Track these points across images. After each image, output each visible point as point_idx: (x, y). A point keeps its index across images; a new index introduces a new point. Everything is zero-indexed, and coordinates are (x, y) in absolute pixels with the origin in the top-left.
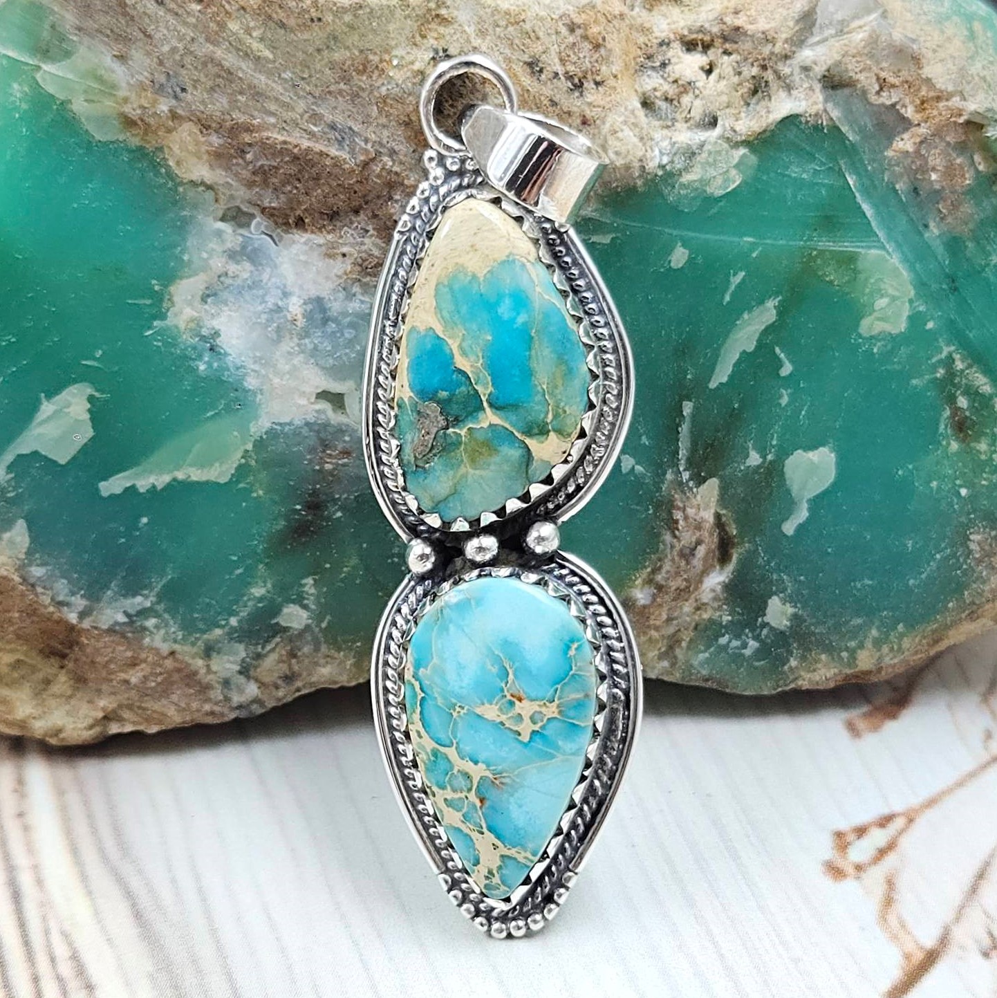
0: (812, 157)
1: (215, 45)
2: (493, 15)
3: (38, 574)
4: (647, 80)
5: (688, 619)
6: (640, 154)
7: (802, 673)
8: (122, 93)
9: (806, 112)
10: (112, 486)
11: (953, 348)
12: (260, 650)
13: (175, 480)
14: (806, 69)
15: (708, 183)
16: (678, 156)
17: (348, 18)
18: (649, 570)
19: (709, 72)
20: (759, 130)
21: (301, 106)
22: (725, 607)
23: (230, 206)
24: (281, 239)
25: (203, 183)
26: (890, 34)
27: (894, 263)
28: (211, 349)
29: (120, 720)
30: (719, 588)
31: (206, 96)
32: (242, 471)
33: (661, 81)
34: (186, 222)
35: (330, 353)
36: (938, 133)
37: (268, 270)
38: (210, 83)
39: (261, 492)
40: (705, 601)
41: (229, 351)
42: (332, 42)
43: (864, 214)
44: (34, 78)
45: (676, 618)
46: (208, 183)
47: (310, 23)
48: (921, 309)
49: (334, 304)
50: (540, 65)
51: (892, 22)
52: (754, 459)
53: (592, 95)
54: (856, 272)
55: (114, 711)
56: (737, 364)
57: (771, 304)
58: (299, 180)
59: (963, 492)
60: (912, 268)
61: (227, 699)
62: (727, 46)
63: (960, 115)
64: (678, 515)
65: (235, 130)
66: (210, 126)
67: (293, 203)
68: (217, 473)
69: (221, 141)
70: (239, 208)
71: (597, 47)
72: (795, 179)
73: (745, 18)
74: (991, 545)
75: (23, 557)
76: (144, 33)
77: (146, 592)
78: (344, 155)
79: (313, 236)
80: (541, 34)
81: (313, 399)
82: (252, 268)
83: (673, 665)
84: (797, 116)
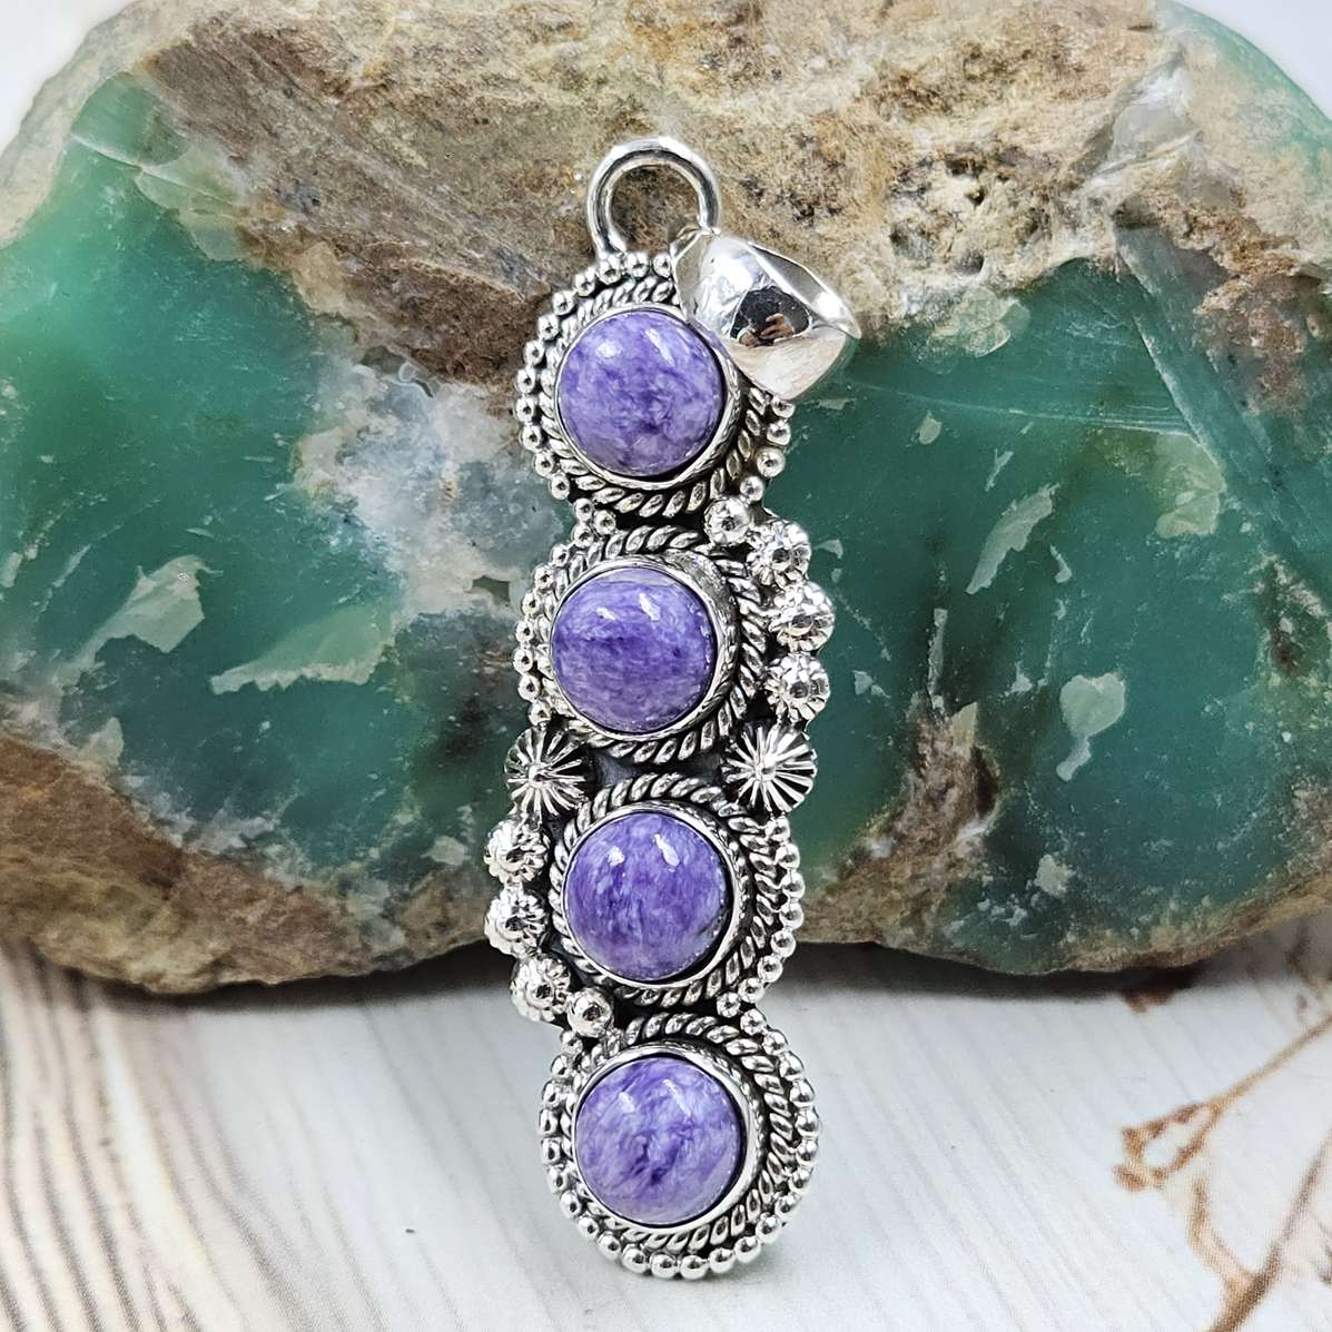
0: (1100, 314)
1: (355, 148)
2: (702, 123)
3: (134, 786)
4: (900, 208)
5: (939, 877)
6: (884, 300)
7: (1082, 952)
8: (239, 204)
9: (1094, 256)
10: (228, 682)
11: (1274, 558)
12: (407, 889)
13: (302, 677)
14: (1095, 202)
15: (968, 339)
16: (930, 305)
17: (520, 121)
18: (887, 815)
19: (978, 200)
20: (1032, 276)
21: (460, 227)
22: (986, 865)
23: (373, 345)
24: (437, 388)
25: (338, 317)
26: (1205, 163)
27: (1201, 449)
28: (346, 521)
29: (233, 966)
30: (977, 841)
31: (343, 210)
32: (383, 671)
33: (918, 210)
34: (317, 364)
35: (492, 532)
36: (1262, 288)
37: (418, 426)
38: (348, 195)
39: (407, 698)
40: (961, 856)
41: (368, 523)
42: (501, 149)
43: (1164, 385)
44: (132, 182)
45: (922, 876)
46: (346, 317)
47: (472, 125)
48: (1236, 506)
49: (497, 472)
50: (760, 185)
51: (1208, 147)
52: (1022, 684)
53: (825, 226)
54: (1153, 457)
55: (227, 955)
56: (1003, 566)
57: (1046, 492)
58: (457, 317)
59: (1287, 737)
60: (1224, 455)
61: (366, 948)
62: (1002, 169)
63: (1291, 266)
64: (925, 749)
65: (379, 254)
66: (346, 247)
67: (450, 346)
68: (352, 672)
69: (361, 267)
70: (385, 350)
71: (834, 166)
72: (1078, 339)
73: (1025, 136)
74: (1321, 805)
75: (116, 763)
76: (269, 131)
77: (265, 813)
78: (511, 289)
79: (473, 387)
80: (763, 148)
81: (470, 587)
82: (398, 423)
83: (919, 933)
84: (1083, 260)
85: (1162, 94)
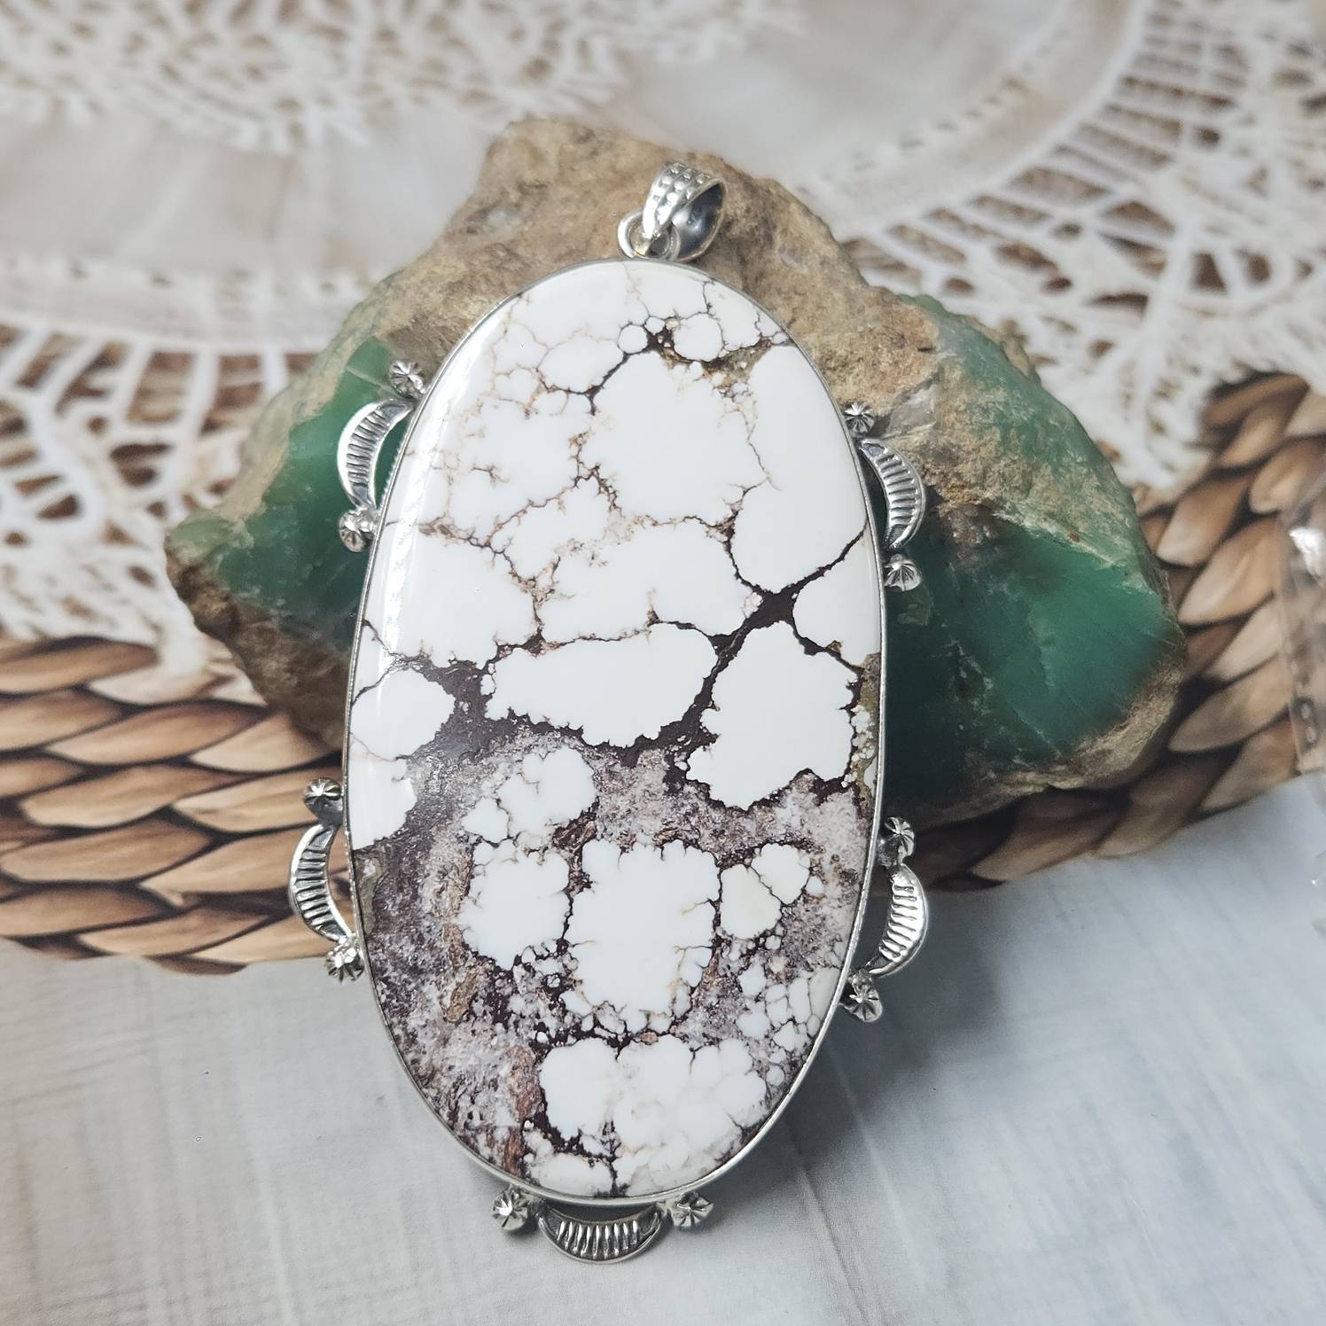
11: (957, 642)
26: (938, 442)
36: (961, 508)
44: (376, 393)
48: (939, 615)
59: (962, 727)
63: (977, 500)
85: (920, 400)
